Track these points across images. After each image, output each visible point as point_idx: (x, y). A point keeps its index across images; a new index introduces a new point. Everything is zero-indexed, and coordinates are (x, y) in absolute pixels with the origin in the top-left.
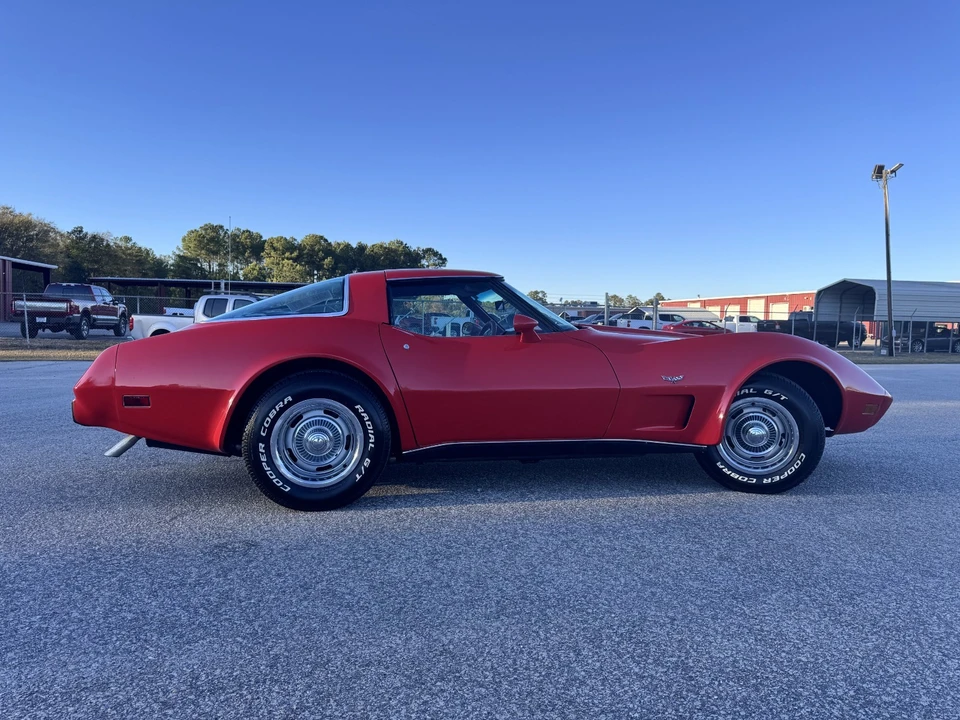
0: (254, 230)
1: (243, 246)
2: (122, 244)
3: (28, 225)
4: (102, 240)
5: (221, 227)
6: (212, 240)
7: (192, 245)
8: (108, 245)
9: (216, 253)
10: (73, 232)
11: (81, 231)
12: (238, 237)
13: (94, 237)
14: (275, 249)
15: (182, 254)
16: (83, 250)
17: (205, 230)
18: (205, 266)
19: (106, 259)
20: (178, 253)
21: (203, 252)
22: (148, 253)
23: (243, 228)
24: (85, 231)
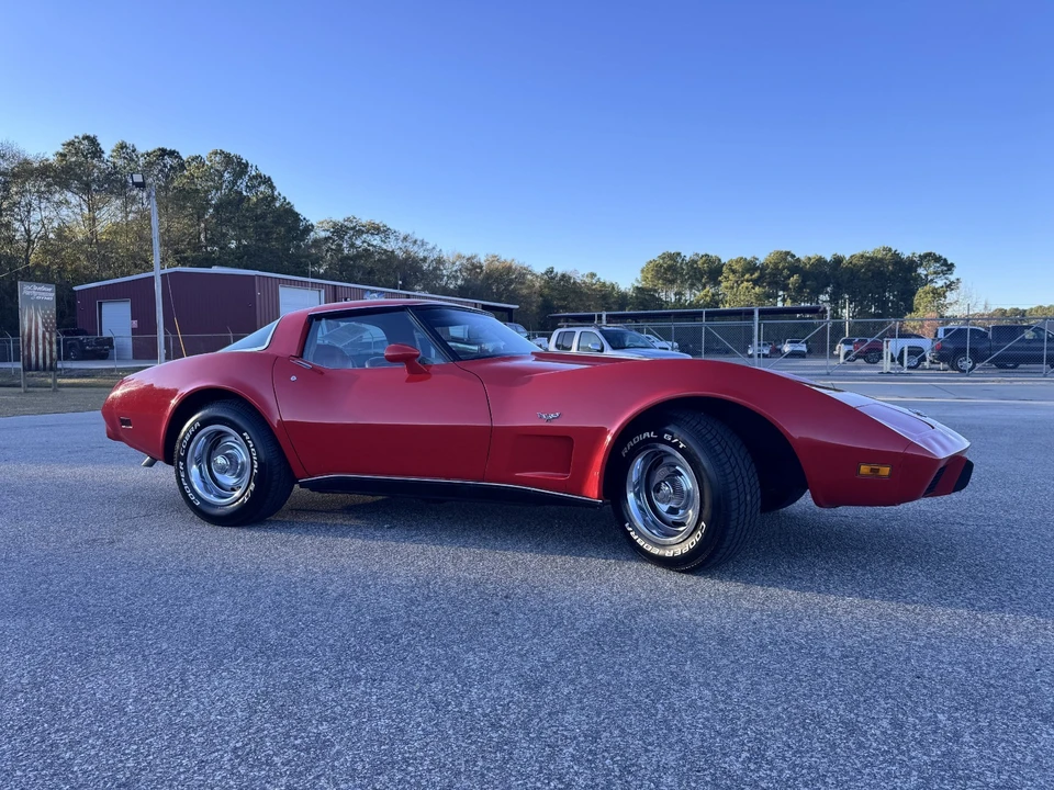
0: (713, 254)
1: (700, 271)
2: (588, 280)
3: (509, 269)
4: (570, 278)
5: (679, 254)
6: (670, 269)
7: (649, 276)
8: (575, 283)
9: (672, 282)
10: (546, 273)
11: (552, 272)
12: (696, 262)
13: (563, 276)
14: (734, 272)
15: (640, 286)
16: (553, 289)
17: (663, 258)
18: (663, 296)
19: (572, 296)
20: (636, 284)
21: (660, 282)
22: (613, 288)
23: (702, 253)
24: (555, 271)
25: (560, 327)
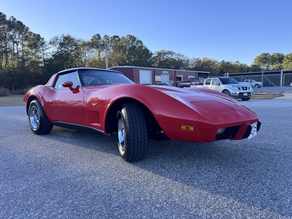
0: (280, 53)
1: (276, 59)
2: (236, 64)
3: (209, 61)
5: (268, 54)
6: (265, 59)
7: (257, 61)
8: (231, 64)
9: (265, 63)
10: (222, 62)
11: (224, 61)
12: (274, 56)
13: (228, 62)
14: (288, 58)
15: (254, 64)
16: (224, 67)
17: (262, 55)
18: (262, 67)
19: (230, 68)
20: (252, 64)
21: (261, 63)
22: (245, 66)
23: (276, 53)
24: (225, 61)
25: (207, 78)
